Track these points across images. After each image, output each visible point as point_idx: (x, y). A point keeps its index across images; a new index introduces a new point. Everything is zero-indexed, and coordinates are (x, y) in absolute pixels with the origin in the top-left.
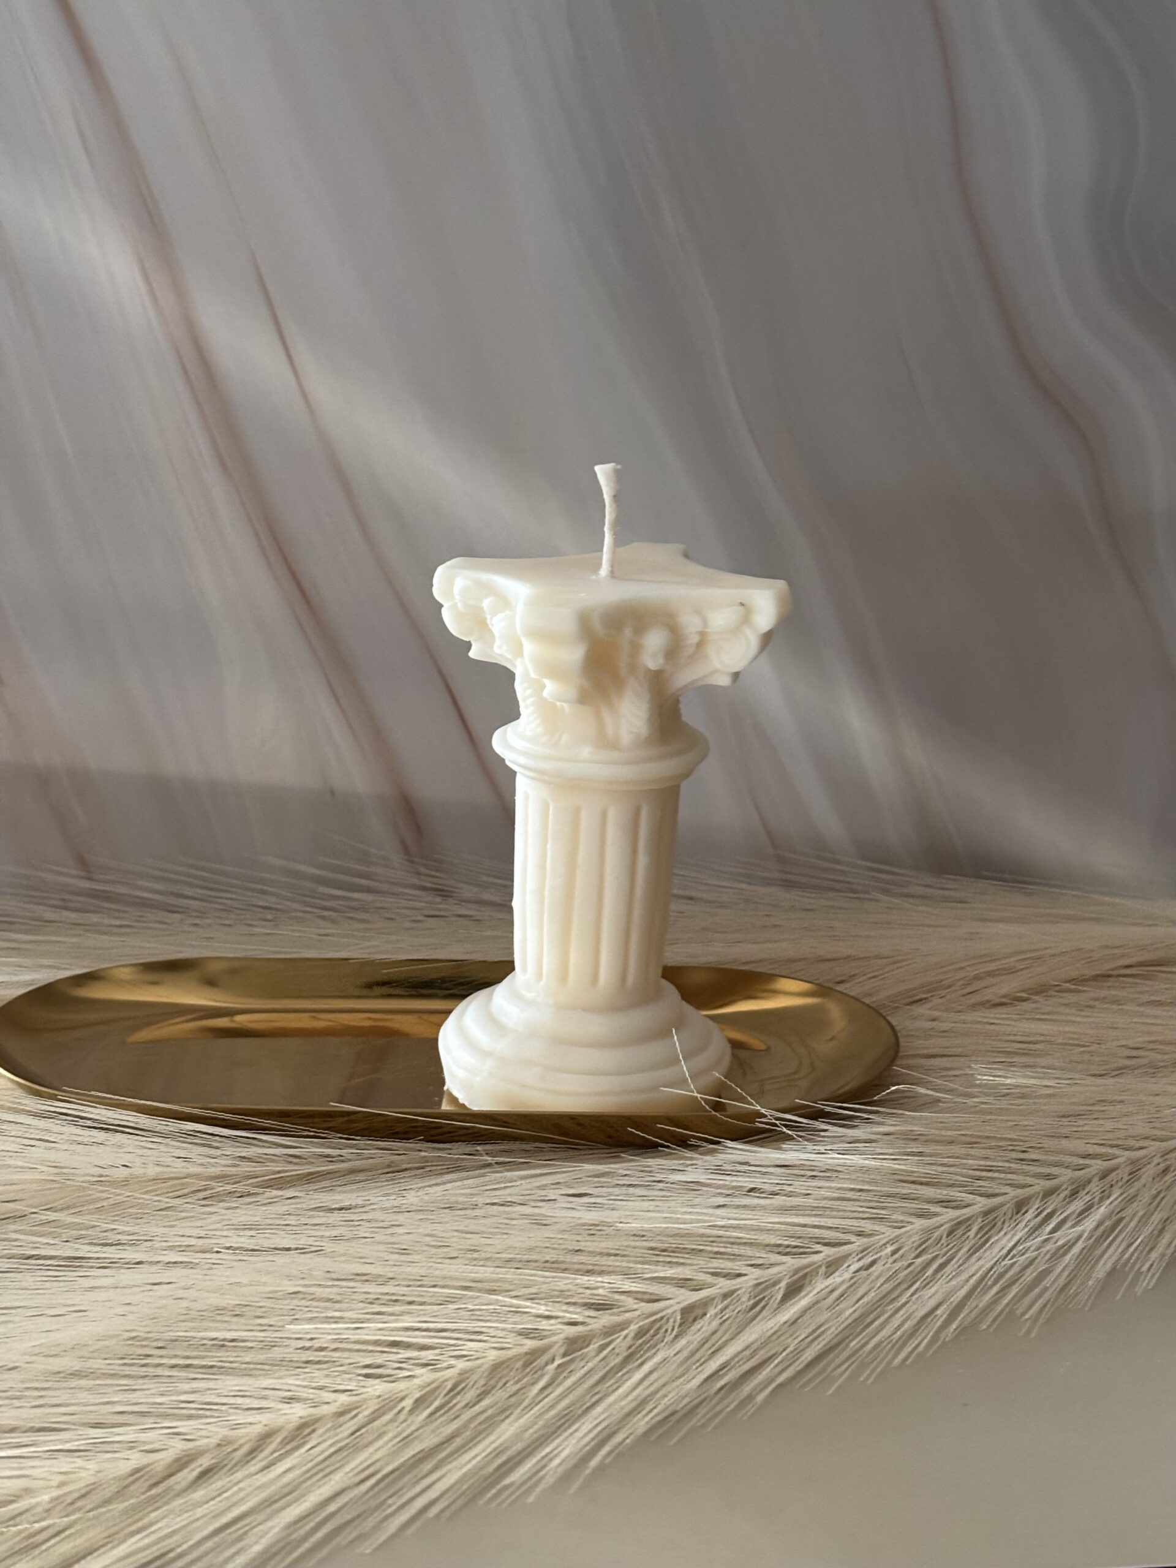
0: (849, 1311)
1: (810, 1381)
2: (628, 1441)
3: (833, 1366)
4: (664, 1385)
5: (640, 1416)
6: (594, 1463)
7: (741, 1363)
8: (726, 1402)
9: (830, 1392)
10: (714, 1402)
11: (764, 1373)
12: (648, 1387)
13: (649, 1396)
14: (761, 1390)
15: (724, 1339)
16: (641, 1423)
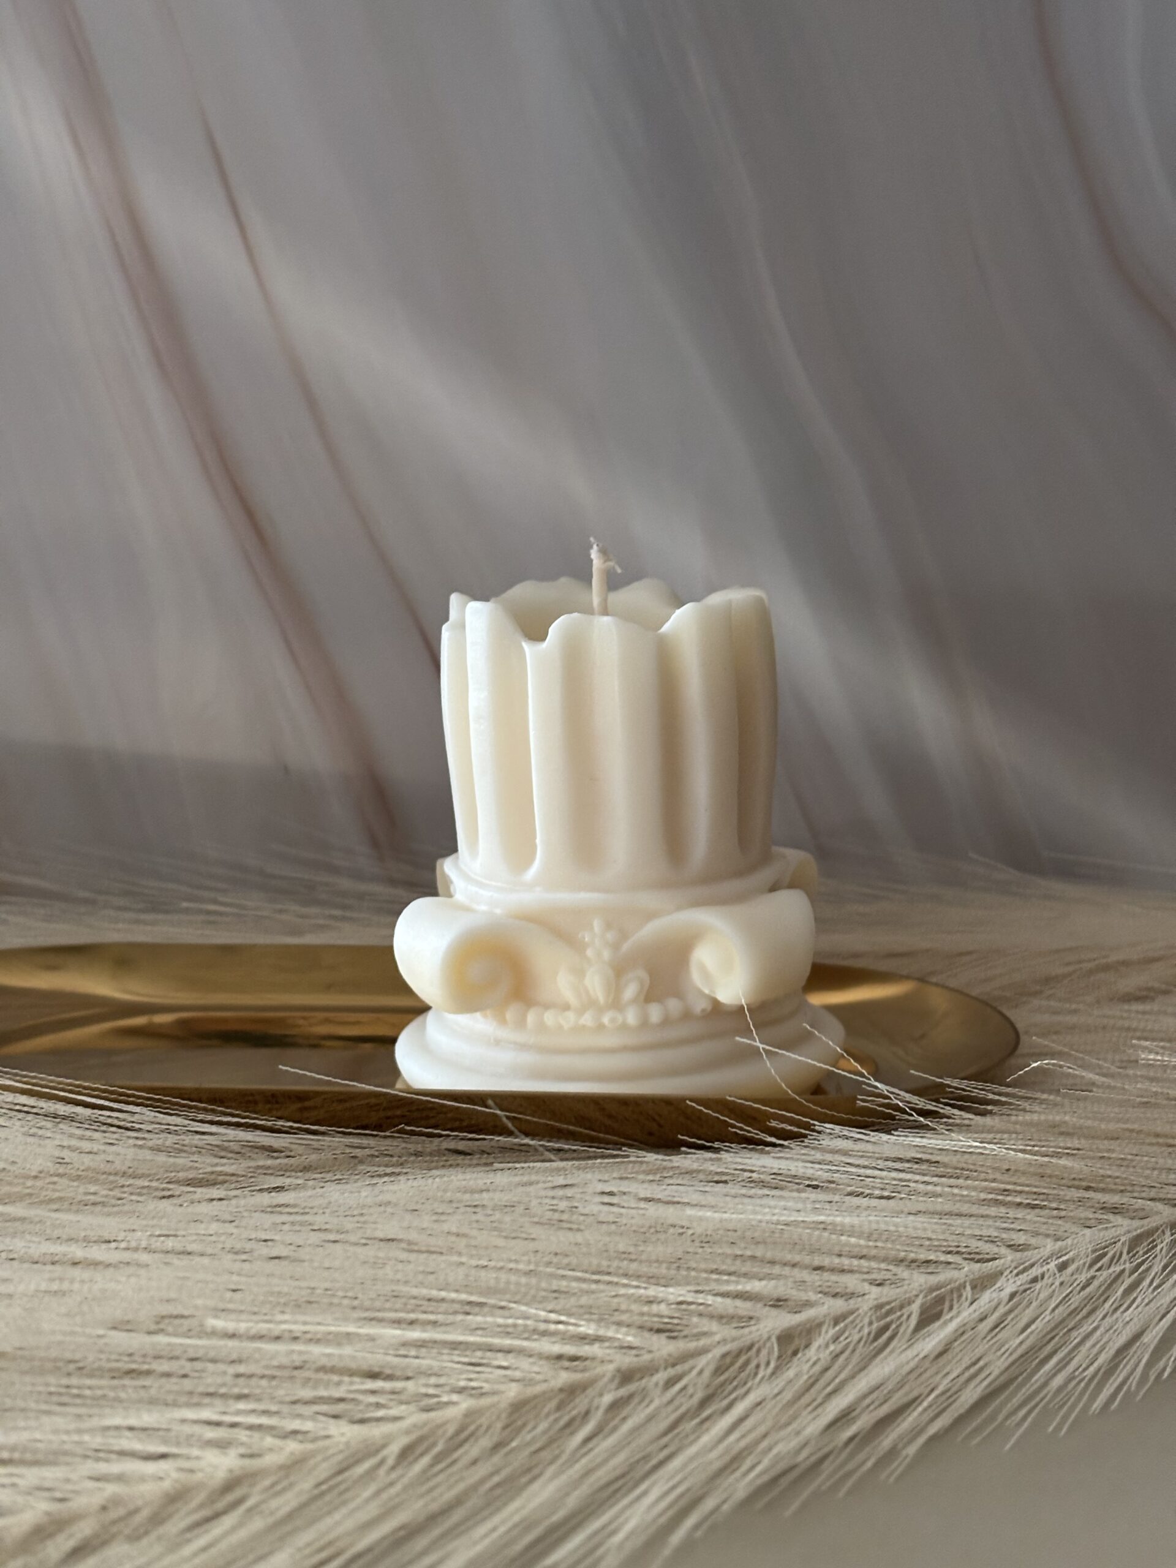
0: (1014, 1342)
1: (977, 1431)
2: (726, 1507)
3: (1004, 1412)
4: (765, 1436)
5: (738, 1474)
6: (677, 1538)
7: (872, 1407)
8: (861, 1456)
9: (1008, 1446)
10: (844, 1455)
11: (910, 1419)
12: (743, 1436)
13: (746, 1448)
14: (910, 1442)
15: (842, 1376)
16: (740, 1485)
